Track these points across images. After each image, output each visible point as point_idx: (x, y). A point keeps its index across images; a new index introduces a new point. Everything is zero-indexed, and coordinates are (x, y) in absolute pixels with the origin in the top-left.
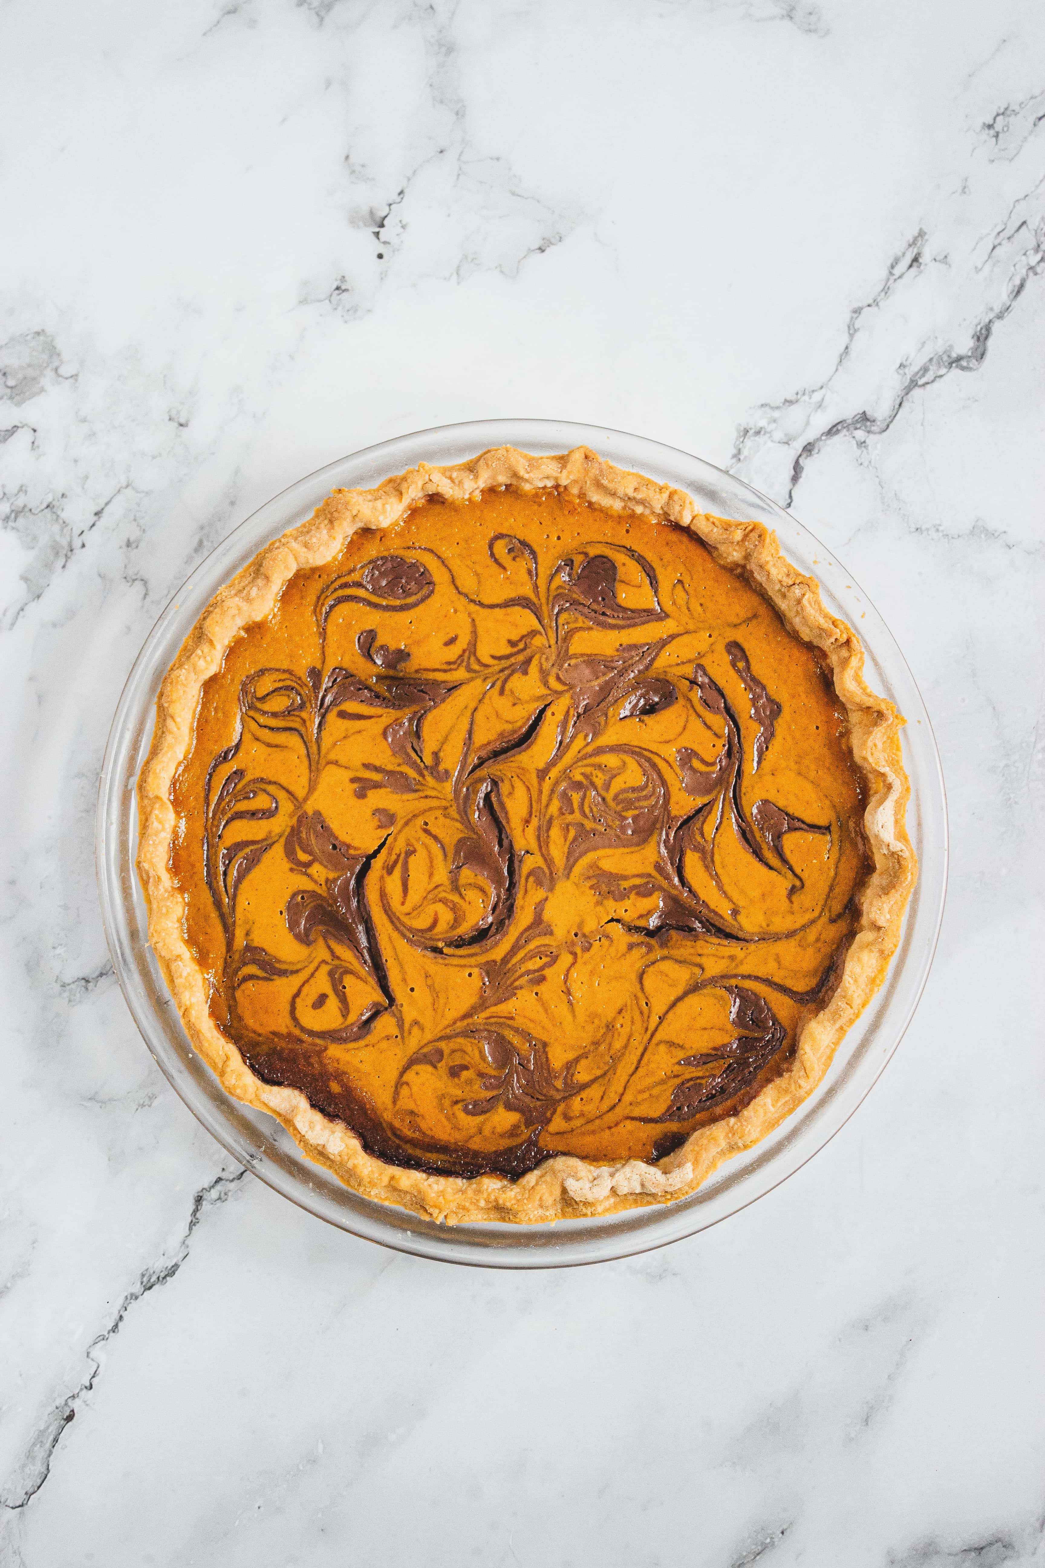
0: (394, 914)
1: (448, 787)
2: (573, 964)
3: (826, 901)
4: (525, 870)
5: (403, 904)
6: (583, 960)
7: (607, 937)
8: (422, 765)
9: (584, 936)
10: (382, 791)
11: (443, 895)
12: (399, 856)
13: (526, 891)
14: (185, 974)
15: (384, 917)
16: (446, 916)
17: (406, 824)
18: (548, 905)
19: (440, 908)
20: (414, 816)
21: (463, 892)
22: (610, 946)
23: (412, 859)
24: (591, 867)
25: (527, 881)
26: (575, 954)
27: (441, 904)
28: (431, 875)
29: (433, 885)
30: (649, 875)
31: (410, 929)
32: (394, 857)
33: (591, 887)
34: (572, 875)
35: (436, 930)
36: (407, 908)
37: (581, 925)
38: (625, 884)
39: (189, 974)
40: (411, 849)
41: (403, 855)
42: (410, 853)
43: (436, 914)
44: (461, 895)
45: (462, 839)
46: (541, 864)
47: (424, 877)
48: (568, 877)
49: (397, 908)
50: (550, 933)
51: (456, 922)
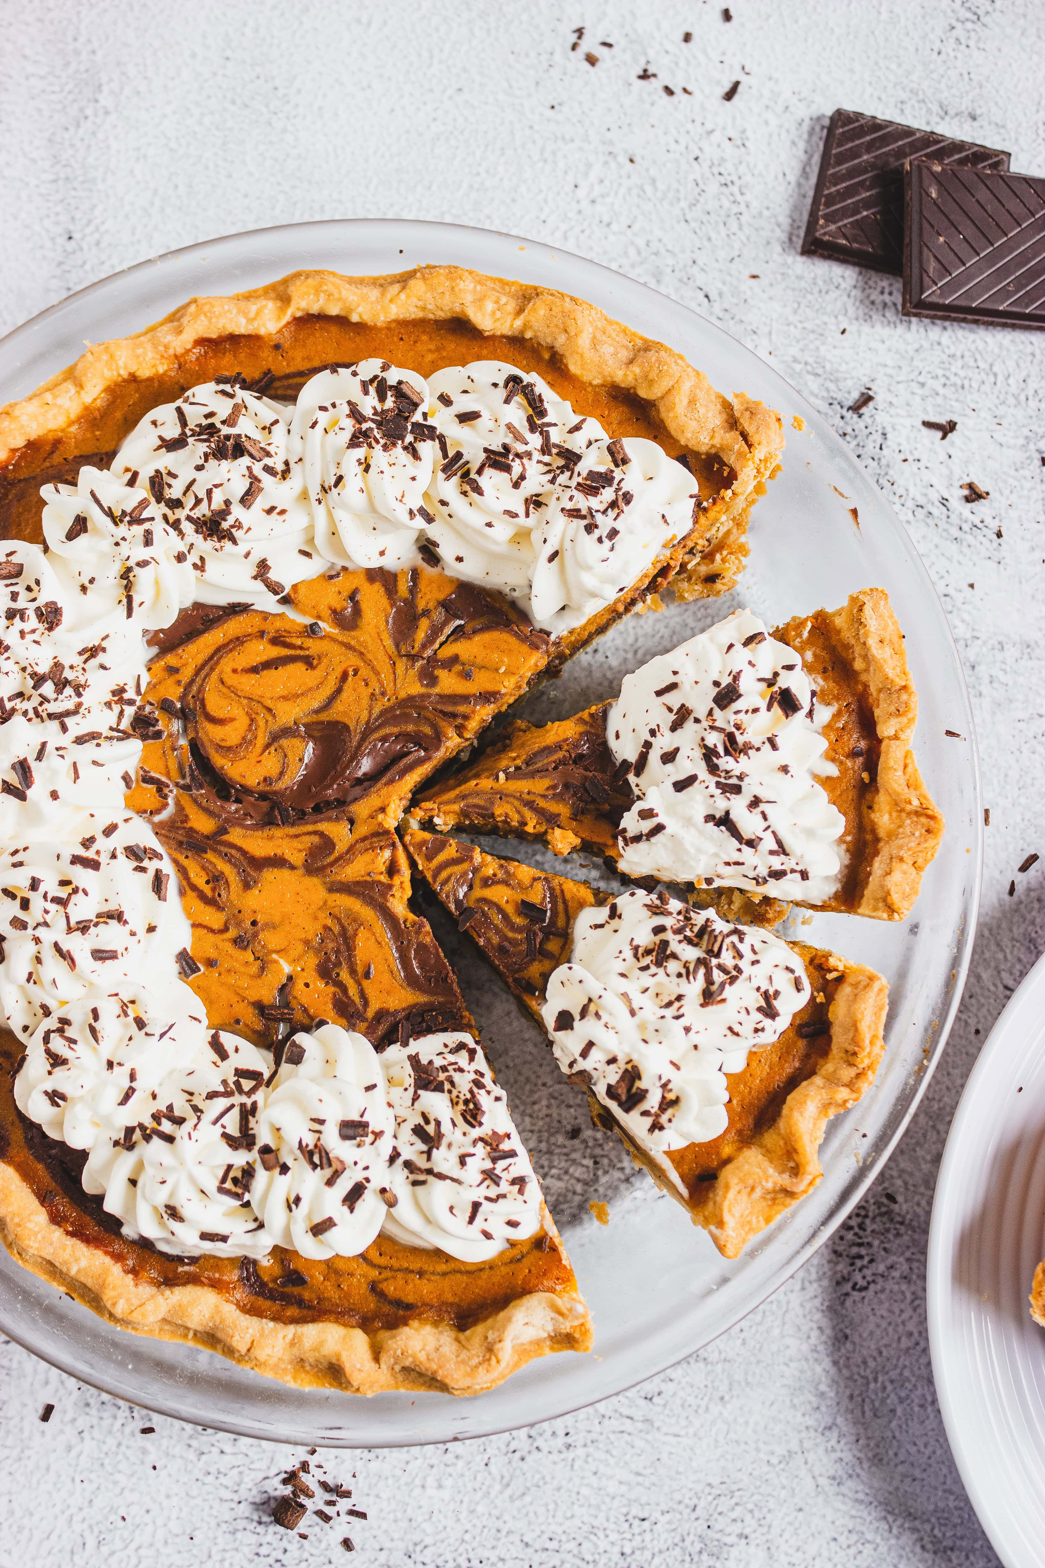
0: (217, 663)
1: (416, 689)
2: (211, 930)
3: (399, 1270)
4: (323, 827)
5: (235, 671)
6: (221, 945)
7: (262, 969)
8: (437, 645)
9: (255, 935)
10: (384, 602)
11: (262, 723)
12: (301, 648)
13: (297, 836)
14: (59, 401)
15: (211, 650)
16: (231, 734)
17: (348, 647)
18: (285, 873)
19: (242, 722)
20: (362, 654)
21: (272, 749)
22: (252, 977)
23: (300, 667)
24: (355, 920)
25: (309, 833)
26: (226, 929)
27: (248, 722)
28: (285, 698)
29: (269, 703)
30: (366, 1003)
31: (201, 690)
32: (298, 642)
33: (326, 928)
34: (337, 896)
35: (209, 727)
36: (230, 679)
37: (271, 926)
38: (344, 975)
39: (60, 407)
40: (315, 662)
41: (302, 653)
42: (309, 662)
43: (232, 720)
44: (267, 746)
45: (346, 727)
46: (341, 847)
47: (280, 690)
48: (331, 890)
49: (227, 664)
50: (247, 886)
51: (229, 749)
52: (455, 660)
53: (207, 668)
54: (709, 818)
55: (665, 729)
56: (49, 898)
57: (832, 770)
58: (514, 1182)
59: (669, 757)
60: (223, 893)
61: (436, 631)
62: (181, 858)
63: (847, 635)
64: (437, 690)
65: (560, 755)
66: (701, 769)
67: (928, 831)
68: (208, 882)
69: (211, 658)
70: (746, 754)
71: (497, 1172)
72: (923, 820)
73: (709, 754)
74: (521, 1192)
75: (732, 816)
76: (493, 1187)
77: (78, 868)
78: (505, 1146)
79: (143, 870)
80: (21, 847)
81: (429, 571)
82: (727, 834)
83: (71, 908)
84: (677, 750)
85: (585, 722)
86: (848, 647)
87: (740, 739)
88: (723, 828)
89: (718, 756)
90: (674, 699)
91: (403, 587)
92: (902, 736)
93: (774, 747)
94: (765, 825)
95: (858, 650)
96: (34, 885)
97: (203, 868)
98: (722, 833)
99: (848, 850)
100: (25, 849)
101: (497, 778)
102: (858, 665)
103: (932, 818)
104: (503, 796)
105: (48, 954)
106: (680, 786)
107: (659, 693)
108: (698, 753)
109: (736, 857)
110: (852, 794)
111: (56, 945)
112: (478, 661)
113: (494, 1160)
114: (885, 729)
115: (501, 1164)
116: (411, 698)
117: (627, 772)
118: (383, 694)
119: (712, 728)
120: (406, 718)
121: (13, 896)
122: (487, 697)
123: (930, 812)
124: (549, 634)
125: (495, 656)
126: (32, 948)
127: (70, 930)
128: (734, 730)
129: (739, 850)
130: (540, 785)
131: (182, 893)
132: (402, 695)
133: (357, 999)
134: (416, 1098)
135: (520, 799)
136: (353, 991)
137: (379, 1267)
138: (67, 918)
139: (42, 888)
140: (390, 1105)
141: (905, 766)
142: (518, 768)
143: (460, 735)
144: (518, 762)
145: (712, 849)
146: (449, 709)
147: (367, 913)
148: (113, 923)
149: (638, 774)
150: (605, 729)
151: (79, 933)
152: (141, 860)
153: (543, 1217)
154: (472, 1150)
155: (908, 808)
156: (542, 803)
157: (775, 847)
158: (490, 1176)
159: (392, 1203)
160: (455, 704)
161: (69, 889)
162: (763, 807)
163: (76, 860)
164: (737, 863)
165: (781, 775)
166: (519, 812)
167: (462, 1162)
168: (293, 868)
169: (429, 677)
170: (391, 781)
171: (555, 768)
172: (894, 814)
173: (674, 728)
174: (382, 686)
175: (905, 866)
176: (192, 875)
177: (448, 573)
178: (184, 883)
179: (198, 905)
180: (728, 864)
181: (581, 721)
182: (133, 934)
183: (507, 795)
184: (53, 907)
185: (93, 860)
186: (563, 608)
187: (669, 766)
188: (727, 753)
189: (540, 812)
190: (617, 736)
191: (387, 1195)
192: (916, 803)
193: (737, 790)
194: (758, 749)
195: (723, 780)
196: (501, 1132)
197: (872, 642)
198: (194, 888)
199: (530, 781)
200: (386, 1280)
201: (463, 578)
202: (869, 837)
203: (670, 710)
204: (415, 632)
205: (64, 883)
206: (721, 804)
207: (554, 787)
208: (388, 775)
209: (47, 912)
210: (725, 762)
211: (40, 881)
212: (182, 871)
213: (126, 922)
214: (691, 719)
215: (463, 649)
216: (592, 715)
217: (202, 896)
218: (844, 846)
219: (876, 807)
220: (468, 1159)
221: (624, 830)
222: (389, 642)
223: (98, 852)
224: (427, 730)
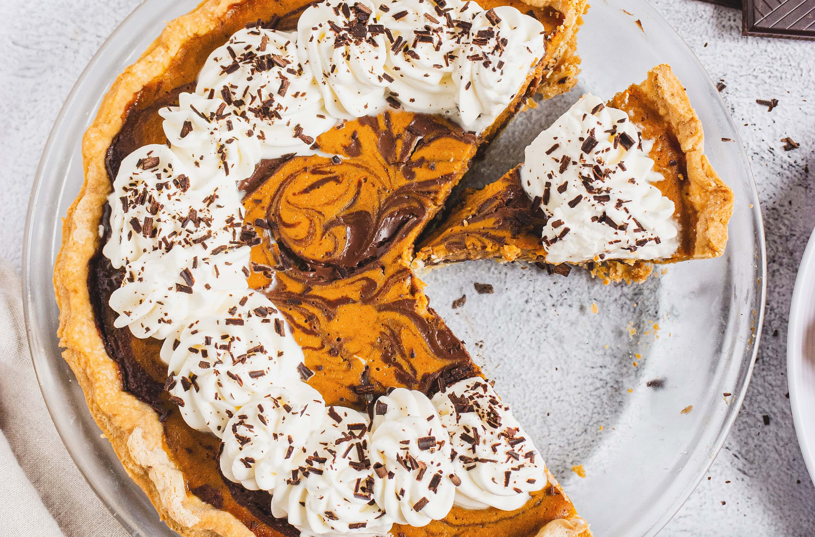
0: (283, 191)
1: (404, 182)
2: (315, 349)
3: (469, 525)
4: (367, 274)
5: (294, 194)
6: (322, 356)
7: (350, 365)
8: (409, 155)
9: (341, 346)
10: (373, 136)
11: (317, 221)
12: (330, 173)
13: (352, 283)
14: (157, 59)
15: (277, 186)
16: (300, 232)
17: (358, 166)
18: (351, 306)
19: (305, 223)
20: (366, 168)
21: (327, 234)
22: (345, 371)
23: (332, 184)
24: (398, 325)
25: (360, 280)
26: (323, 347)
27: (309, 222)
28: (328, 204)
29: (319, 209)
30: (415, 372)
31: (277, 210)
32: (328, 169)
33: (381, 333)
34: (384, 313)
35: (287, 230)
36: (293, 199)
37: (349, 339)
38: (399, 359)
39: (158, 62)
40: (340, 179)
41: (331, 175)
42: (337, 180)
43: (299, 223)
44: (323, 234)
45: (367, 213)
46: (380, 284)
47: (323, 200)
48: (379, 310)
49: (289, 191)
50: (329, 318)
51: (301, 240)
52: (422, 160)
53: (278, 196)
54: (594, 219)
55: (557, 172)
56: (219, 347)
57: (660, 177)
58: (527, 456)
59: (563, 189)
60: (317, 326)
61: (407, 146)
62: (287, 311)
63: (651, 96)
64: (415, 180)
65: (497, 202)
66: (583, 191)
67: (725, 200)
68: (306, 321)
69: (278, 190)
70: (608, 176)
71: (516, 451)
72: (721, 194)
73: (586, 181)
74: (532, 461)
75: (607, 214)
76: (515, 461)
77: (231, 326)
78: (517, 436)
79: (268, 321)
80: (194, 321)
81: (395, 111)
82: (607, 225)
83: (232, 350)
84: (567, 183)
85: (508, 180)
86: (653, 102)
87: (602, 168)
88: (603, 222)
89: (591, 181)
90: (558, 154)
91: (382, 124)
92: (697, 148)
93: (623, 169)
94: (628, 215)
95: (659, 103)
96: (208, 341)
97: (302, 313)
98: (604, 226)
99: (679, 222)
100: (197, 322)
101: (463, 224)
102: (662, 112)
103: (725, 191)
104: (468, 233)
105: (225, 380)
106: (573, 204)
107: (548, 153)
108: (579, 182)
109: (615, 238)
110: (674, 189)
111: (228, 373)
112: (436, 157)
113: (512, 445)
114: (686, 146)
115: (517, 447)
116: (402, 188)
117: (539, 203)
118: (385, 189)
119: (584, 165)
120: (401, 200)
121: (196, 351)
122: (447, 177)
123: (723, 189)
124: (474, 133)
125: (446, 153)
126: (214, 378)
127: (235, 363)
128: (597, 164)
129: (616, 233)
130: (489, 223)
131: (292, 330)
132: (396, 187)
133: (409, 371)
134: (458, 418)
135: (479, 233)
136: (406, 367)
137: (457, 526)
138: (232, 356)
139: (213, 342)
140: (444, 426)
141: (703, 165)
142: (474, 216)
143: (435, 204)
144: (473, 212)
145: (600, 236)
146: (425, 189)
147: (404, 319)
148: (259, 354)
149: (546, 203)
150: (520, 181)
151: (240, 364)
152: (265, 315)
153: (548, 476)
154: (498, 442)
155: (710, 189)
156: (493, 233)
157: (636, 227)
158: (512, 455)
159: (457, 484)
160: (428, 186)
161: (228, 340)
162: (624, 205)
163: (229, 322)
164: (617, 241)
165: (631, 184)
166: (480, 241)
167: (494, 450)
168: (354, 302)
169: (408, 173)
170: (401, 239)
171: (496, 211)
172: (703, 194)
173: (562, 171)
174: (383, 185)
175: (715, 223)
176: (295, 319)
177: (407, 110)
178: (292, 325)
179: (303, 336)
180: (611, 243)
181: (506, 180)
182: (270, 359)
183: (471, 233)
184: (222, 352)
185: (239, 320)
186: (479, 116)
187: (564, 194)
188: (597, 178)
189: (494, 239)
190: (529, 184)
191: (454, 478)
192: (714, 185)
193: (607, 198)
194: (614, 172)
195: (597, 195)
196: (513, 428)
197: (667, 96)
198: (299, 326)
199: (483, 221)
200: (463, 532)
201: (417, 111)
202: (690, 212)
203: (557, 161)
204: (395, 149)
205: (224, 337)
206: (599, 209)
207: (498, 222)
208: (398, 236)
209: (219, 355)
210: (597, 184)
211: (210, 338)
212: (289, 318)
213: (266, 352)
214: (571, 163)
215: (426, 153)
216: (511, 175)
217: (305, 330)
218: (677, 220)
219: (691, 193)
220: (497, 447)
221: (546, 237)
222: (381, 158)
223: (240, 315)
224: (415, 205)
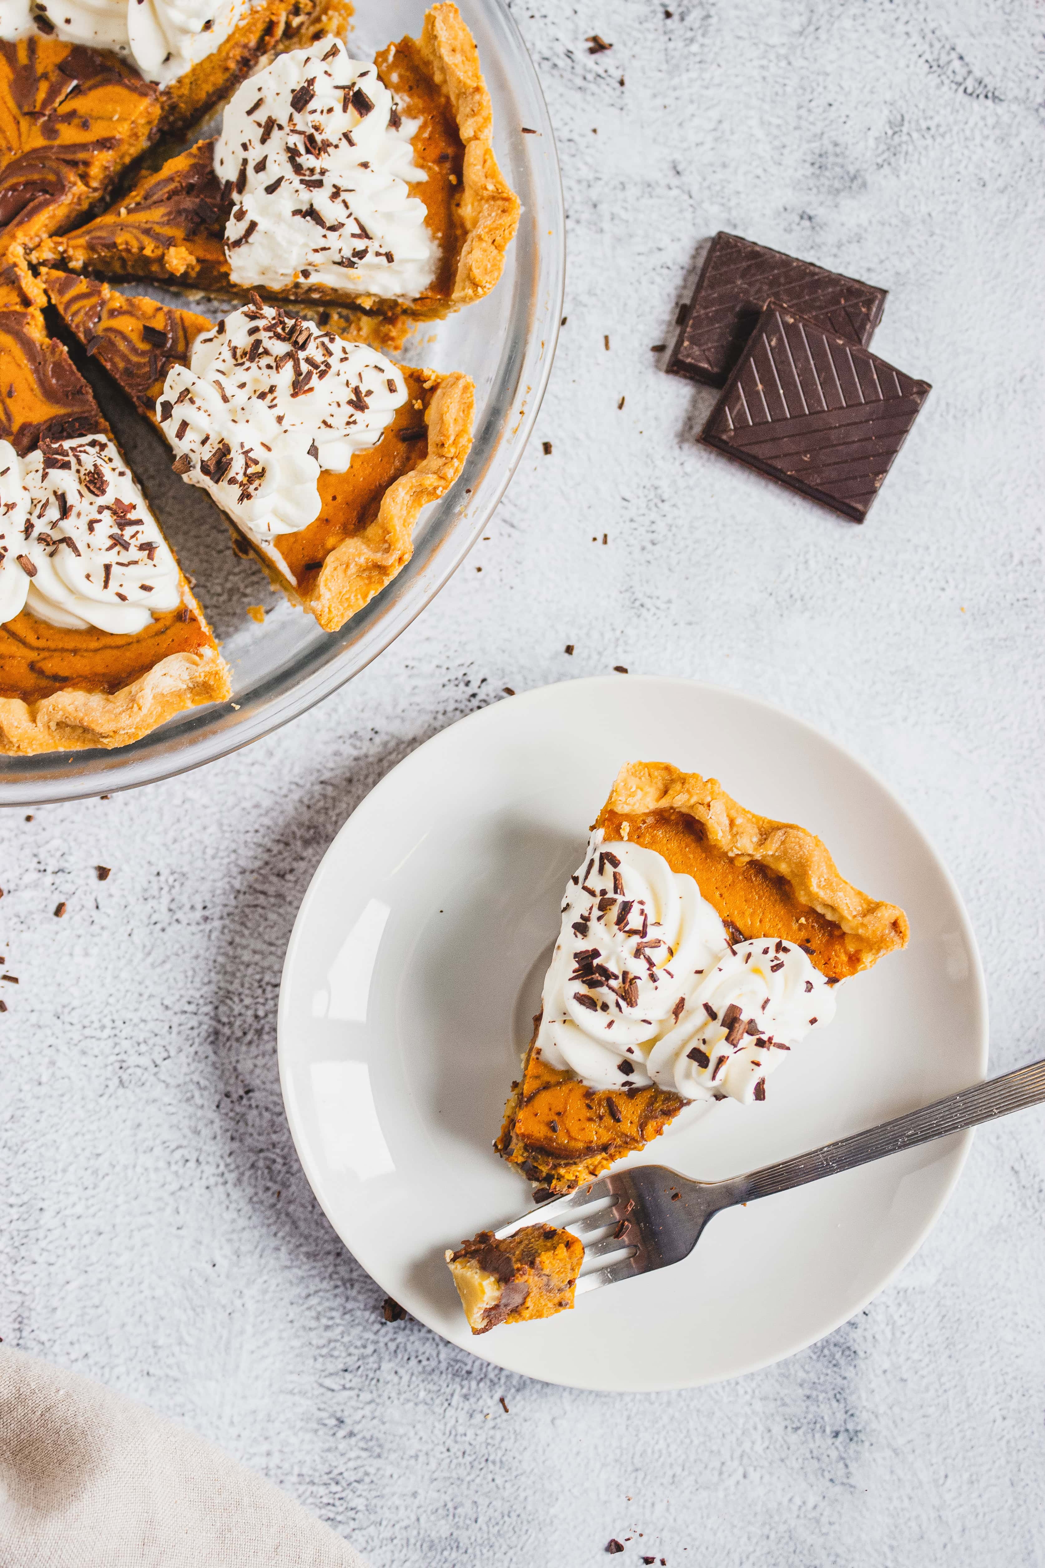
52: (73, 114)
54: (296, 212)
55: (256, 142)
57: (422, 176)
58: (142, 547)
59: (261, 167)
61: (55, 91)
63: (426, 52)
64: (57, 142)
65: (172, 186)
66: (288, 171)
67: (504, 211)
70: (326, 152)
71: (127, 538)
72: (500, 205)
73: (293, 154)
74: (150, 557)
75: (316, 207)
76: (123, 552)
78: (132, 516)
81: (45, 39)
82: (313, 224)
84: (266, 157)
86: (427, 64)
87: (319, 138)
88: (308, 219)
89: (301, 156)
90: (261, 115)
91: (22, 56)
92: (481, 135)
93: (351, 143)
94: (347, 212)
95: (436, 64)
98: (310, 225)
99: (439, 242)
101: (119, 214)
102: (438, 78)
103: (507, 199)
104: (123, 227)
106: (271, 189)
107: (249, 113)
108: (284, 157)
109: (323, 243)
110: (440, 197)
112: (94, 114)
113: (122, 526)
115: (129, 531)
116: (35, 151)
117: (230, 192)
118: (10, 149)
119: (293, 132)
120: (32, 167)
122: (105, 144)
123: (505, 195)
124: (157, 84)
125: (110, 107)
128: (313, 131)
129: (325, 236)
130: (156, 214)
132: (27, 148)
133: (3, 418)
134: (45, 476)
135: (138, 228)
137: (37, 649)
140: (25, 488)
141: (484, 161)
142: (137, 203)
143: (87, 184)
144: (138, 199)
145: (301, 240)
146: (69, 157)
147: (6, 340)
149: (239, 191)
150: (211, 159)
153: (182, 593)
154: (98, 517)
155: (485, 193)
156: (157, 229)
157: (358, 231)
158: (118, 542)
159: (31, 572)
160: (74, 152)
162: (344, 195)
164: (324, 249)
165: (362, 169)
166: (138, 239)
167: (91, 529)
169: (50, 131)
170: (21, 223)
171: (169, 198)
172: (476, 204)
173: (263, 141)
174: (8, 142)
175: (484, 245)
177: (63, 38)
180: (316, 251)
181: (192, 155)
183: (127, 226)
186: (167, 59)
187: (261, 174)
188: (309, 152)
189: (157, 237)
190: (222, 163)
191: (24, 561)
192: (491, 187)
193: (319, 184)
194: (336, 147)
195: (307, 178)
196: (126, 502)
197: (445, 51)
199: (148, 212)
201: (77, 42)
202: (459, 232)
203: (259, 125)
204: (34, 94)
206: (306, 197)
207: (169, 214)
208: (18, 219)
210: (308, 161)
214: (277, 128)
215: (81, 104)
216: (200, 149)
218: (436, 243)
219: (462, 202)
220: (95, 525)
221: (228, 238)
222: (11, 104)
224: (52, 177)
